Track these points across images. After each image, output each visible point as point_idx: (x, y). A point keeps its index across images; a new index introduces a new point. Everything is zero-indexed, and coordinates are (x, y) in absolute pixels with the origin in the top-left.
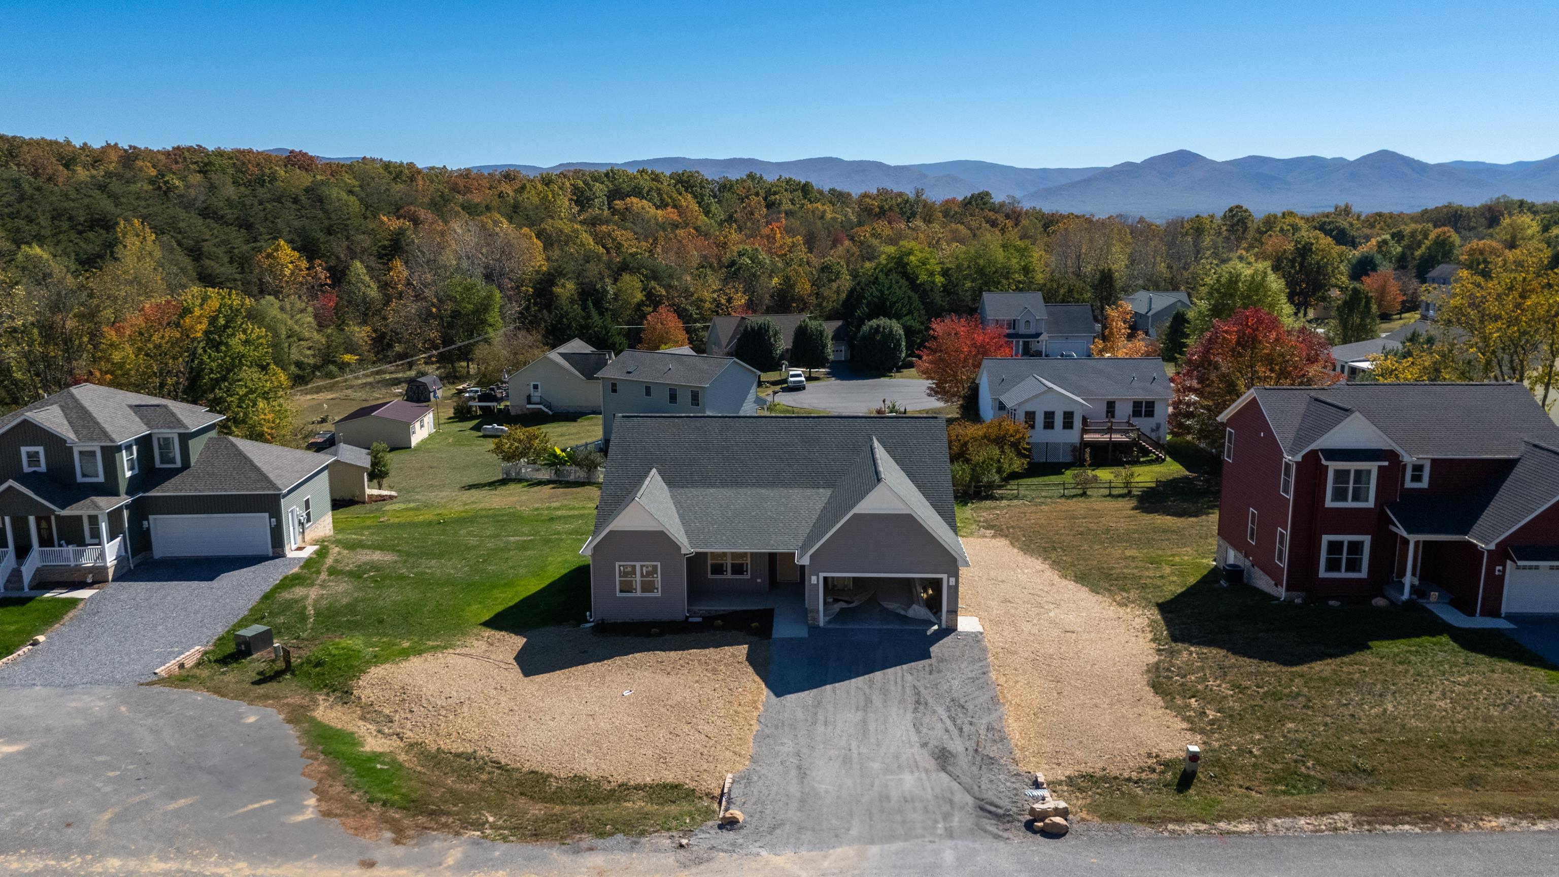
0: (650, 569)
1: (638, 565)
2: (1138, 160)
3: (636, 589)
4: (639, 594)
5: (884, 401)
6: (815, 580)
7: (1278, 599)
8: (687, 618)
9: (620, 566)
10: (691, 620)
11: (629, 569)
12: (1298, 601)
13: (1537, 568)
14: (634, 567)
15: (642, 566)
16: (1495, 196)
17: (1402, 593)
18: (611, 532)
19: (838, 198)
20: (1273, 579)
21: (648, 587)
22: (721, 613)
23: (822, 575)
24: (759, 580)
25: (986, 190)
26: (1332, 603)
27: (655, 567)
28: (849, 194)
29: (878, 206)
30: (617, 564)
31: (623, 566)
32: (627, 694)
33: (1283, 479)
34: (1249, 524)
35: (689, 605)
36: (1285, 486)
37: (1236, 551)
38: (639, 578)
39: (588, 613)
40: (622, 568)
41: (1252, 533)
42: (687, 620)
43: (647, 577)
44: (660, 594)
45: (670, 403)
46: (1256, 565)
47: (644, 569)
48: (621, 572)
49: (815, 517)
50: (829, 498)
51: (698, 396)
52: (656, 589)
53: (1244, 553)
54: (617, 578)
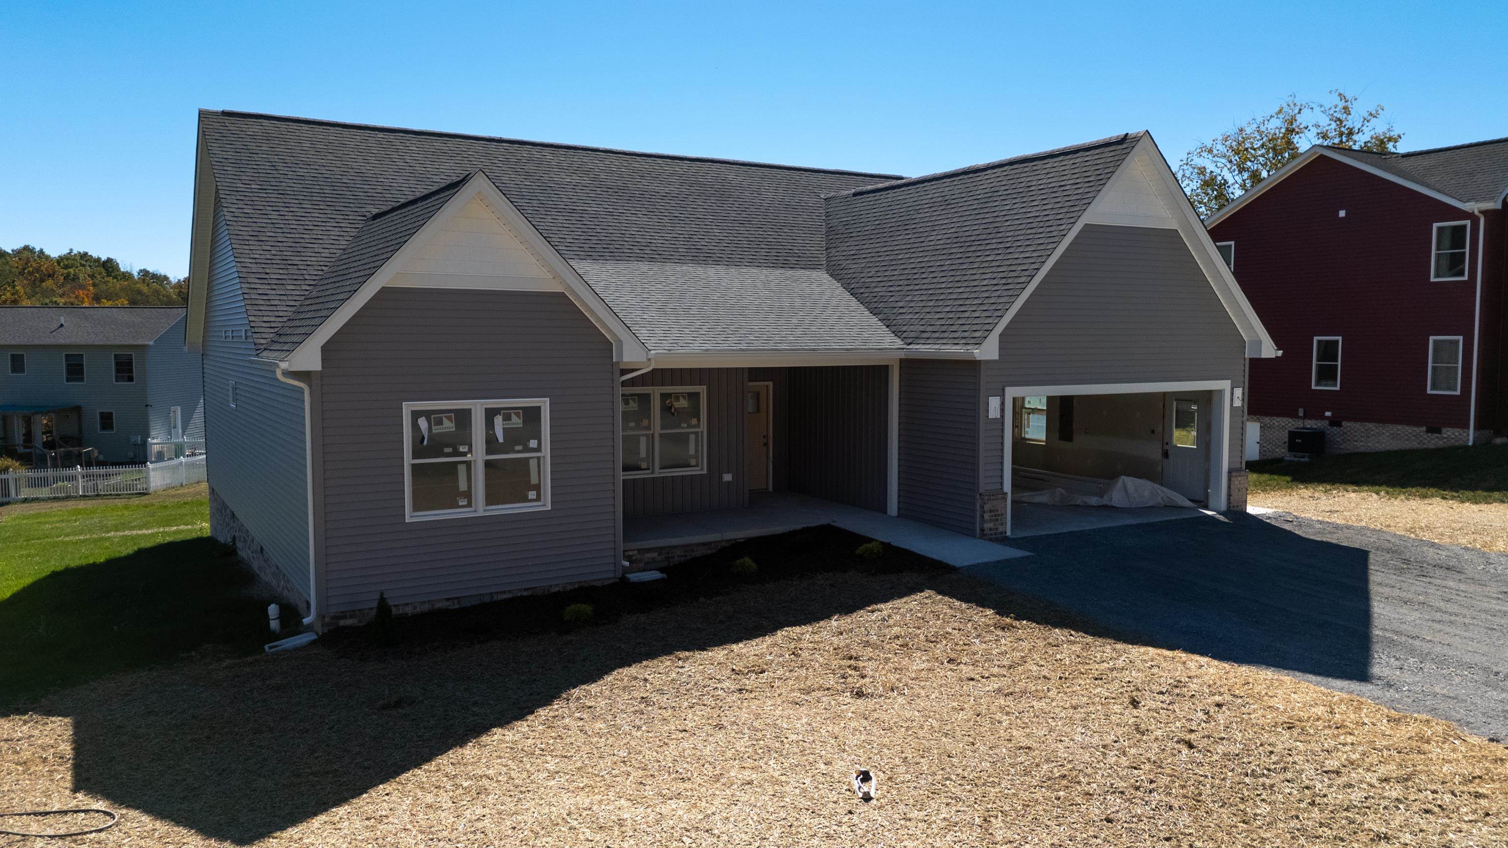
0: (517, 421)
1: (478, 407)
3: (468, 495)
4: (480, 508)
6: (998, 407)
7: (1464, 446)
8: (626, 570)
9: (416, 415)
10: (634, 577)
11: (448, 426)
14: (463, 418)
15: (490, 414)
18: (385, 293)
21: (509, 481)
22: (699, 552)
23: (1011, 393)
24: (728, 477)
27: (532, 415)
30: (407, 408)
31: (427, 414)
32: (871, 788)
33: (1438, 256)
34: (1314, 362)
35: (627, 537)
36: (1445, 263)
37: (1267, 420)
38: (478, 455)
39: (273, 610)
40: (423, 423)
41: (1327, 374)
42: (623, 580)
43: (506, 447)
44: (546, 504)
45: (68, 380)
46: (1349, 419)
47: (498, 421)
48: (418, 439)
49: (854, 302)
50: (839, 280)
51: (131, 364)
52: (537, 488)
53: (1301, 413)
54: (408, 460)
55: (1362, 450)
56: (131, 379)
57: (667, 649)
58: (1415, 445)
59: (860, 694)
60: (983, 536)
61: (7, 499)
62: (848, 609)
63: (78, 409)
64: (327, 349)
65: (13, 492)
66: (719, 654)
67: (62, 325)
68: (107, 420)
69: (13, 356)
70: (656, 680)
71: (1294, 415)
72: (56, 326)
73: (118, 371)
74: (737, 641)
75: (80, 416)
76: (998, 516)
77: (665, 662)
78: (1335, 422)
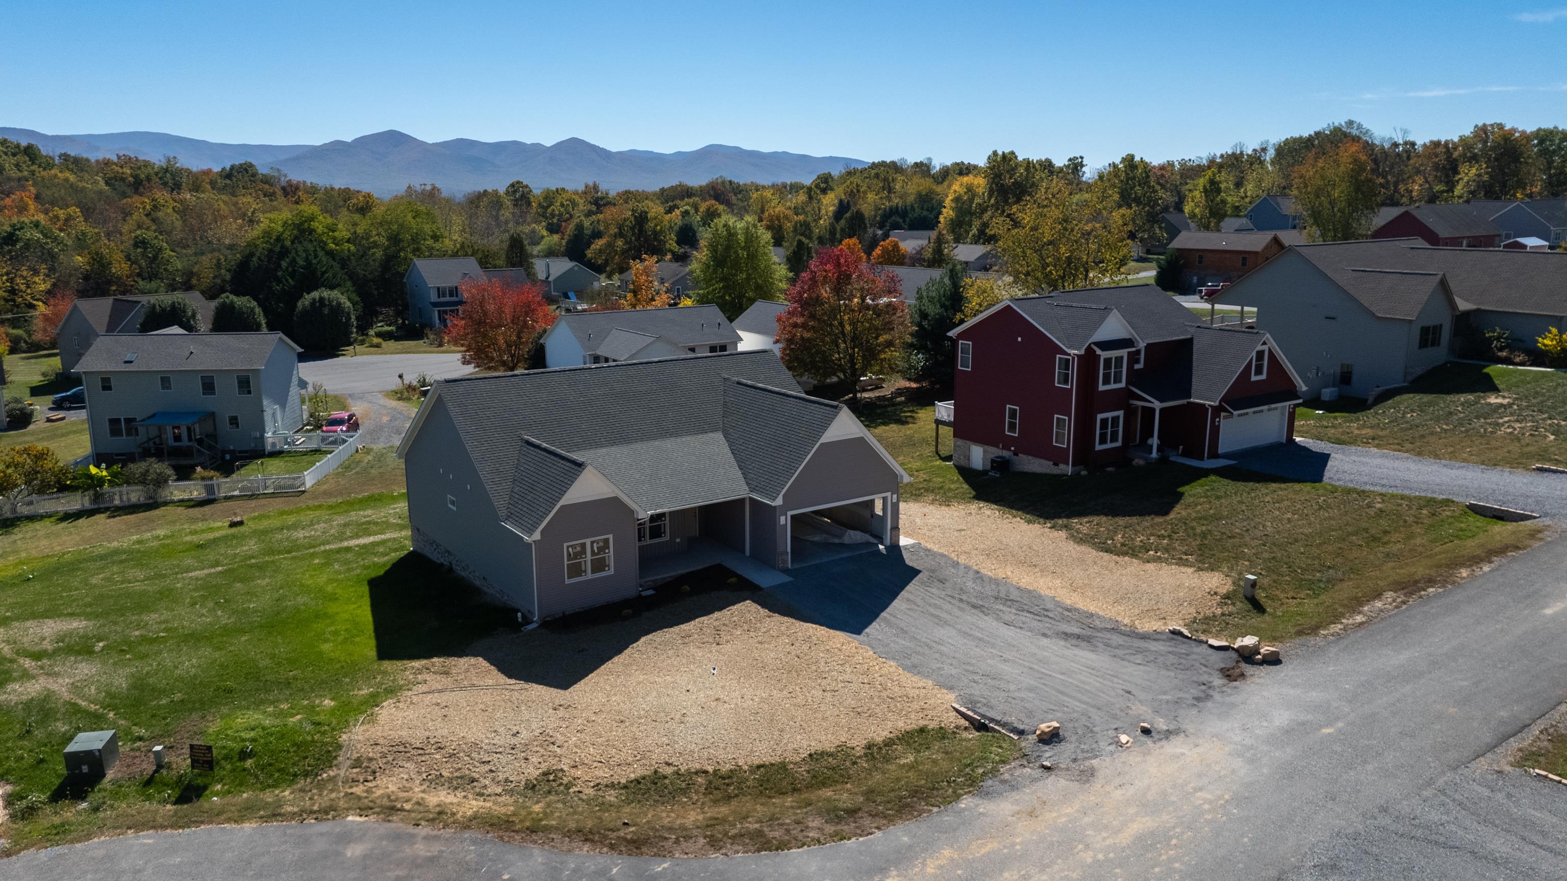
0: (601, 544)
1: (588, 542)
2: (349, 139)
3: (585, 571)
4: (589, 576)
5: (401, 376)
6: (784, 520)
7: (1067, 475)
8: (640, 592)
9: (568, 547)
10: (644, 594)
11: (578, 549)
12: (1083, 473)
13: (1262, 411)
14: (583, 546)
15: (592, 543)
16: (715, 177)
17: (1151, 453)
18: (562, 507)
19: (76, 164)
20: (1050, 460)
21: (599, 565)
22: (666, 581)
23: (790, 513)
24: (678, 540)
25: (249, 160)
26: (1110, 469)
27: (606, 541)
28: (88, 160)
29: (131, 175)
30: (565, 545)
31: (571, 546)
32: (715, 672)
33: (1059, 373)
34: (1007, 419)
35: (641, 577)
36: (1062, 378)
37: (986, 447)
38: (589, 557)
39: (519, 615)
40: (570, 549)
41: (1012, 427)
42: (640, 596)
43: (598, 553)
44: (612, 571)
45: (204, 394)
46: (1022, 453)
47: (595, 545)
48: (569, 555)
49: (733, 460)
50: (728, 441)
51: (248, 382)
52: (608, 566)
53: (1001, 446)
54: (566, 562)
55: (1025, 470)
56: (249, 392)
57: (661, 628)
58: (1048, 471)
59: (718, 644)
60: (779, 569)
61: (213, 497)
62: (720, 609)
63: (212, 415)
64: (542, 532)
65: (216, 492)
66: (676, 629)
67: (192, 353)
68: (234, 421)
69: (162, 378)
70: (658, 640)
71: (998, 447)
72: (188, 353)
73: (240, 387)
74: (683, 623)
75: (214, 420)
76: (785, 561)
77: (660, 633)
78: (1016, 454)
